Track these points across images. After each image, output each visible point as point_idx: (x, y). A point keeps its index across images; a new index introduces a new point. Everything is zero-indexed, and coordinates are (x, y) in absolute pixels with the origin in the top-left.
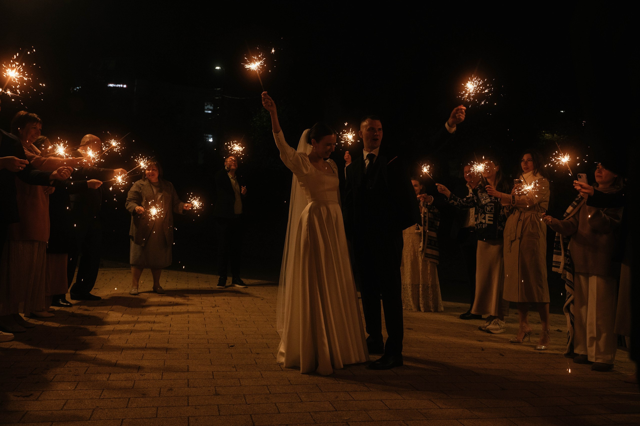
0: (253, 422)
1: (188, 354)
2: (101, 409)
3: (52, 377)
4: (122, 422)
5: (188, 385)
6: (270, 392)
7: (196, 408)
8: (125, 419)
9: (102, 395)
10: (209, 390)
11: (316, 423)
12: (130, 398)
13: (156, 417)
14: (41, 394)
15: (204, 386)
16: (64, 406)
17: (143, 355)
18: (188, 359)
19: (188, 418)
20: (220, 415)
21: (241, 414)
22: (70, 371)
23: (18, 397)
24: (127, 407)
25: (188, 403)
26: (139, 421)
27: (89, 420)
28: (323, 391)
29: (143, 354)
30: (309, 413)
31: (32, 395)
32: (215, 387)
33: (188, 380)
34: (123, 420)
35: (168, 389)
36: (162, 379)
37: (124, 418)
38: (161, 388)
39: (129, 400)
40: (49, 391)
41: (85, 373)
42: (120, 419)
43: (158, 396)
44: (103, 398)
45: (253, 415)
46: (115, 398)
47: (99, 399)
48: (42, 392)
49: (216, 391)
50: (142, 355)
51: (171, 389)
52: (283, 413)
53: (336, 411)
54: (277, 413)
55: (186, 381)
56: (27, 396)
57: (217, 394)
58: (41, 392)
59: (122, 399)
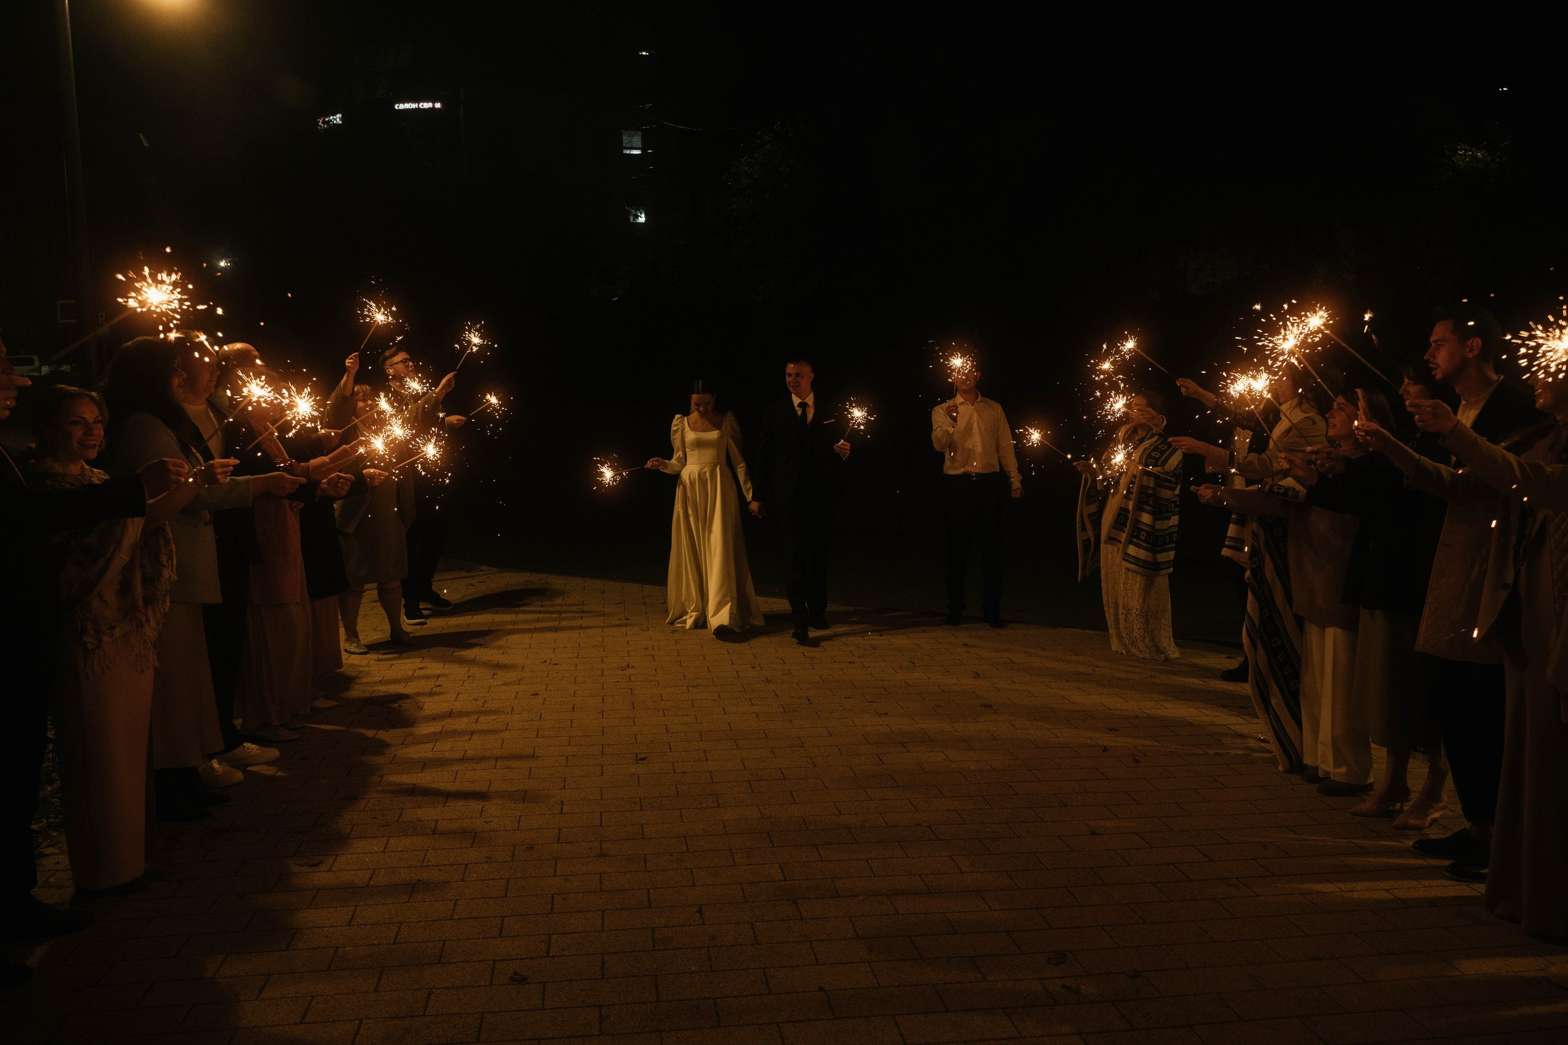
0: (649, 901)
1: (565, 778)
2: (424, 884)
3: (349, 830)
4: (455, 904)
5: (559, 840)
6: (688, 849)
7: (565, 880)
8: (458, 900)
9: (425, 861)
10: (590, 848)
11: (746, 901)
12: (467, 865)
13: (506, 896)
14: (335, 860)
15: (583, 841)
16: (370, 880)
17: (490, 784)
18: (564, 787)
19: (553, 897)
20: (601, 891)
21: (633, 889)
22: (375, 818)
23: (302, 866)
24: (462, 881)
25: (555, 871)
26: (480, 903)
27: (408, 902)
28: (775, 846)
29: (491, 781)
30: (741, 885)
31: (321, 862)
32: (601, 842)
33: (560, 830)
34: (456, 901)
35: (527, 847)
36: (518, 830)
37: (458, 897)
38: (515, 846)
39: (466, 868)
40: (346, 854)
41: (398, 821)
42: (452, 900)
43: (510, 859)
44: (428, 866)
45: (651, 891)
46: (445, 865)
47: (422, 866)
48: (336, 858)
49: (601, 848)
50: (489, 782)
51: (531, 848)
52: (699, 886)
53: (786, 880)
54: (690, 886)
55: (557, 831)
56: (315, 865)
57: (602, 855)
58: (334, 857)
59: (455, 867)
